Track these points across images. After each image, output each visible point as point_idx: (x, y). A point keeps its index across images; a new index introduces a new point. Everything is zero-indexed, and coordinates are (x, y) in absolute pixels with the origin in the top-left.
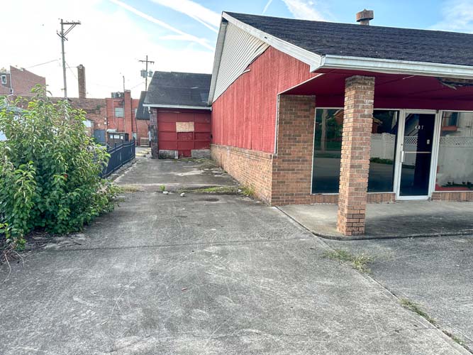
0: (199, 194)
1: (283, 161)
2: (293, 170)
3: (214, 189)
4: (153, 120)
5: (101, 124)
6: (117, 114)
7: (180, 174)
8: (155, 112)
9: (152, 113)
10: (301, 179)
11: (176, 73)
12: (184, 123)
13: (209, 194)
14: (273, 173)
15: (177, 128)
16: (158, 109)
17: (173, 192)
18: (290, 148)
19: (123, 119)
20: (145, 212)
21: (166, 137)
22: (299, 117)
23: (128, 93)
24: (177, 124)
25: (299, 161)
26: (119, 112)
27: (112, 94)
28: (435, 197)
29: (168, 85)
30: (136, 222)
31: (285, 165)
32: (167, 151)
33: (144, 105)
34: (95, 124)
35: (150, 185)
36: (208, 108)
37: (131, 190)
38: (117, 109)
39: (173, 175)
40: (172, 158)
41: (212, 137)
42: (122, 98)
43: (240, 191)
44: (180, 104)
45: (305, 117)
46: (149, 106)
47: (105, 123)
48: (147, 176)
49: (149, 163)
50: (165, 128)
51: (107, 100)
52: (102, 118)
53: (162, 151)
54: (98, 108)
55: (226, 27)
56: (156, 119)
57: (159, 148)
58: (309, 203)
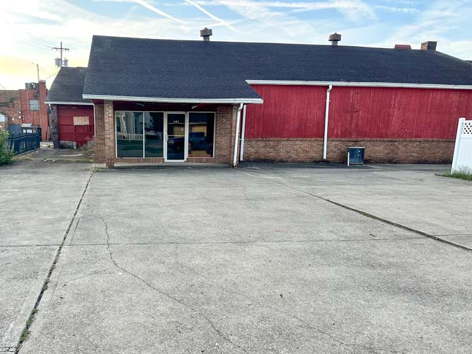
1: (99, 139)
4: (54, 115)
5: (15, 118)
6: (32, 108)
8: (55, 108)
9: (52, 109)
11: (81, 68)
12: (80, 117)
15: (74, 122)
16: (58, 105)
18: (102, 133)
19: (38, 112)
21: (65, 130)
23: (43, 83)
24: (74, 118)
26: (34, 105)
27: (26, 84)
29: (70, 82)
32: (67, 142)
33: (45, 103)
34: (9, 118)
38: (31, 102)
40: (71, 148)
42: (36, 89)
44: (76, 101)
46: (50, 103)
47: (20, 117)
50: (64, 122)
51: (20, 91)
52: (16, 112)
53: (62, 142)
54: (12, 100)
56: (56, 114)
57: (59, 139)
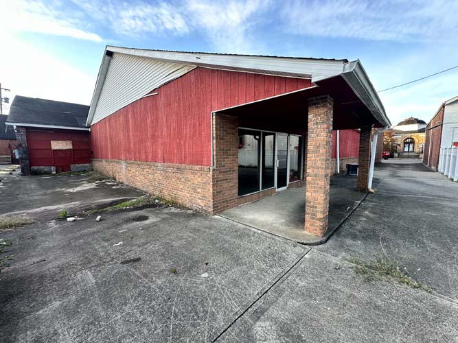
0: (115, 212)
1: (220, 172)
2: (227, 179)
3: (128, 203)
4: (21, 138)
7: (71, 190)
8: (23, 130)
9: (18, 131)
10: (232, 187)
12: (60, 142)
13: (126, 210)
14: (213, 185)
15: (52, 146)
16: (27, 128)
17: (81, 216)
18: (224, 161)
20: (61, 269)
21: (38, 155)
22: (228, 133)
24: (52, 142)
25: (230, 171)
28: (290, 186)
29: (36, 108)
30: (56, 304)
31: (221, 176)
32: (42, 167)
33: (6, 123)
35: (38, 210)
36: (87, 129)
37: (11, 226)
39: (63, 193)
40: (48, 173)
41: (92, 153)
43: (157, 201)
44: (55, 125)
45: (233, 134)
46: (15, 125)
48: (26, 197)
49: (20, 180)
50: (37, 146)
53: (35, 168)
55: (110, 61)
56: (25, 138)
57: (30, 166)
58: (236, 206)
